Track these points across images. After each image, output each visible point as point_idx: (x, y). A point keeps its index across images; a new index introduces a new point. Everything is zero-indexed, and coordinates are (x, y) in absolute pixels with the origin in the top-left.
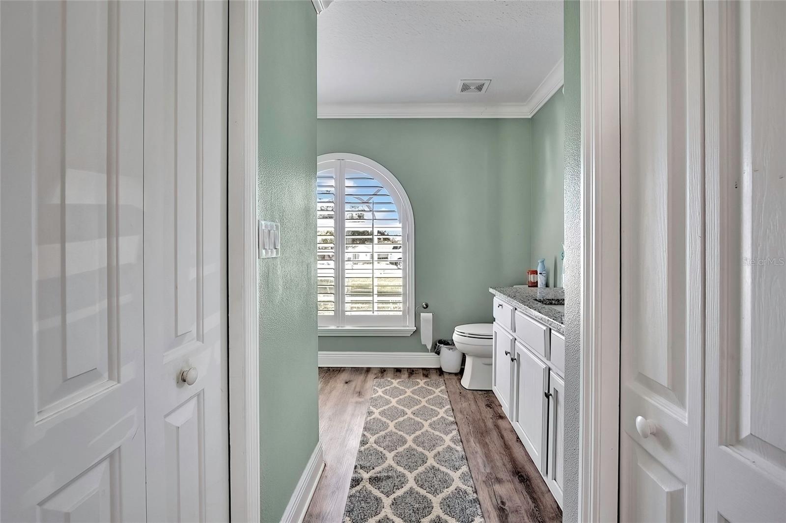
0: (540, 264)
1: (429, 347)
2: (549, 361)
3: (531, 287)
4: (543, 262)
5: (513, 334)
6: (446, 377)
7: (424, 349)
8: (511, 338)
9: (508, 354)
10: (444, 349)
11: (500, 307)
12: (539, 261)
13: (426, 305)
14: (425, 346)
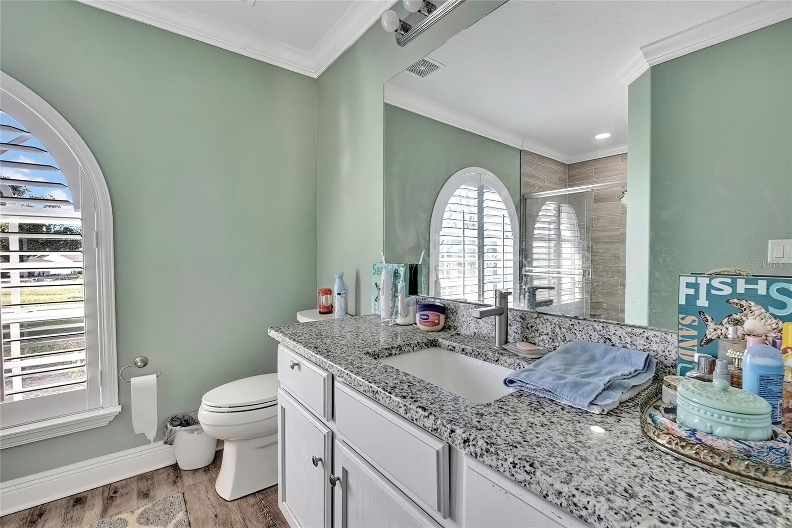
0: (337, 280)
1: (151, 434)
2: (448, 519)
3: (324, 313)
4: (341, 278)
5: (330, 424)
6: (187, 484)
7: (142, 440)
8: (325, 431)
9: (319, 463)
10: (182, 434)
11: (296, 367)
12: (336, 277)
13: (142, 361)
14: (143, 435)
